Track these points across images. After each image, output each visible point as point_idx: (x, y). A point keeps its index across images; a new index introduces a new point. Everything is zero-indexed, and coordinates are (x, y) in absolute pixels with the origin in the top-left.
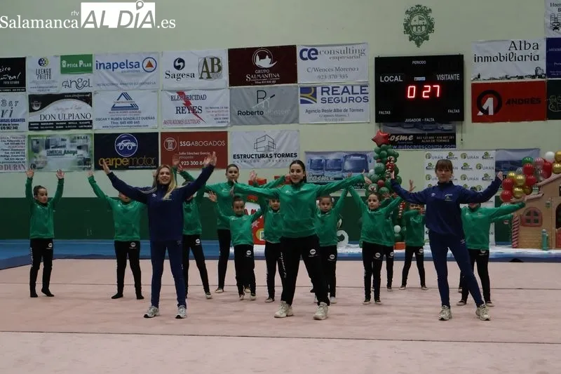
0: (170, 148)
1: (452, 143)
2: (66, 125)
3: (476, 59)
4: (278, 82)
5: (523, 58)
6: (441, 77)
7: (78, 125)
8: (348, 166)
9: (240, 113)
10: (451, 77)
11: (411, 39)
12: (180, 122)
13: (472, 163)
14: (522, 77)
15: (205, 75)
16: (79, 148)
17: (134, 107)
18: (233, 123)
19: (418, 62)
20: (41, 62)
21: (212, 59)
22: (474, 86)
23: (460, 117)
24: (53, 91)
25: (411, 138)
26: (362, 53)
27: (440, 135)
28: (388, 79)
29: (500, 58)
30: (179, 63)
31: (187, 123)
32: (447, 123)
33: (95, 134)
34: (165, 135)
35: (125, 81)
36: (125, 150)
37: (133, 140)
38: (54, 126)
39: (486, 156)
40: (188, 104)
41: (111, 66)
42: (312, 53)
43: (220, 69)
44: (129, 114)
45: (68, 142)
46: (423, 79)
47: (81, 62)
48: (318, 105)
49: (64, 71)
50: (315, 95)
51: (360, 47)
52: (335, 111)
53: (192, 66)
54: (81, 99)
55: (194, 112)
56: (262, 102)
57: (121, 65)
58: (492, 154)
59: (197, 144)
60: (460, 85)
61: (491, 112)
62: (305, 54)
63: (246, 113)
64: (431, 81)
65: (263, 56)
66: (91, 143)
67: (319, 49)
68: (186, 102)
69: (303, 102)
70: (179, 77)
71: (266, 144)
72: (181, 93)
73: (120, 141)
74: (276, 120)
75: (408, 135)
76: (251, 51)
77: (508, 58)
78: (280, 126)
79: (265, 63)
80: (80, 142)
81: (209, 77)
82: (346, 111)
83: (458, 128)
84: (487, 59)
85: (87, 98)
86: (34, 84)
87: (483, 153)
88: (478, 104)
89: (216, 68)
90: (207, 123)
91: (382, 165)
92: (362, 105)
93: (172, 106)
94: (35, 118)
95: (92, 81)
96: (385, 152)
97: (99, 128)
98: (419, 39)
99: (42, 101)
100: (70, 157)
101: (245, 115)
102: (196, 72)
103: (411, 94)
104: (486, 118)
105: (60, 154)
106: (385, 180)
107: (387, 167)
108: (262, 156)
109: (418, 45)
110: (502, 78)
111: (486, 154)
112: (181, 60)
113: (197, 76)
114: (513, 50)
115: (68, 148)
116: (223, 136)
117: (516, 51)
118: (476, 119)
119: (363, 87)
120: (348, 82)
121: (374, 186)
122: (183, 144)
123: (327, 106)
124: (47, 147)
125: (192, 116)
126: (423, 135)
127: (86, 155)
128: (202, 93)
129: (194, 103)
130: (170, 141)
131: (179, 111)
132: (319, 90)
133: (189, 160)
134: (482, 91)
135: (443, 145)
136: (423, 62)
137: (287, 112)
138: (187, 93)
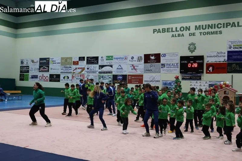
0: (130, 79)
1: (200, 79)
2: (107, 73)
3: (207, 57)
4: (156, 63)
5: (221, 56)
6: (197, 61)
7: (109, 72)
8: (172, 84)
9: (146, 70)
10: (200, 62)
11: (190, 52)
12: (132, 72)
13: (202, 85)
14: (220, 62)
15: (138, 61)
16: (109, 78)
17: (122, 68)
18: (145, 73)
19: (191, 58)
20: (102, 57)
21: (140, 57)
22: (207, 64)
23: (203, 72)
24: (104, 64)
25: (189, 77)
26: (177, 55)
27: (197, 77)
28: (183, 62)
29: (214, 56)
30: (133, 58)
31: (134, 73)
32: (199, 74)
33: (113, 75)
34: (129, 75)
35: (120, 62)
36: (119, 79)
37: (121, 76)
38: (104, 73)
39: (206, 83)
40: (134, 68)
41: (117, 59)
42: (164, 55)
43: (142, 59)
44: (120, 70)
45: (107, 77)
46: (193, 62)
47: (110, 58)
48: (165, 68)
49: (107, 60)
50: (165, 66)
51: (176, 54)
52: (170, 70)
53: (135, 59)
54: (110, 66)
55: (135, 70)
56: (152, 68)
57: (119, 58)
58: (208, 82)
59: (136, 78)
60: (203, 63)
61: (211, 71)
62: (163, 56)
63: (148, 70)
64: (195, 63)
65: (152, 56)
66: (112, 77)
67: (166, 54)
68: (134, 67)
69: (162, 68)
70: (132, 61)
71: (152, 78)
72: (133, 65)
73: (118, 77)
74: (155, 72)
75: (188, 77)
76: (150, 55)
77: (216, 56)
78: (156, 74)
79: (153, 58)
80: (109, 77)
81: (139, 61)
82: (172, 70)
83: (202, 75)
84: (211, 57)
85: (111, 66)
86: (100, 63)
87: (205, 82)
88: (208, 68)
89: (141, 59)
90: (138, 72)
91: (176, 84)
92: (177, 69)
93: (131, 68)
94: (100, 71)
95: (113, 62)
96: (177, 81)
97: (114, 73)
98: (192, 51)
99: (102, 67)
100: (107, 80)
101: (148, 71)
102: (136, 60)
103: (189, 66)
104: (210, 73)
105: (105, 79)
106: (177, 88)
107: (177, 85)
108: (151, 81)
109: (192, 53)
110: (215, 62)
111: (206, 82)
112: (133, 57)
113: (137, 61)
114: (218, 54)
115: (107, 78)
116: (142, 76)
117: (219, 54)
118: (207, 73)
119: (177, 64)
120: (173, 62)
121: (174, 90)
122: (133, 78)
123: (168, 69)
124: (102, 78)
125: (135, 71)
126: (192, 77)
127: (111, 80)
128: (137, 65)
129: (135, 68)
130: (130, 77)
131: (132, 69)
132: (166, 65)
133: (134, 82)
134: (209, 65)
135: (198, 79)
136: (193, 57)
137: (158, 70)
138: (134, 65)
